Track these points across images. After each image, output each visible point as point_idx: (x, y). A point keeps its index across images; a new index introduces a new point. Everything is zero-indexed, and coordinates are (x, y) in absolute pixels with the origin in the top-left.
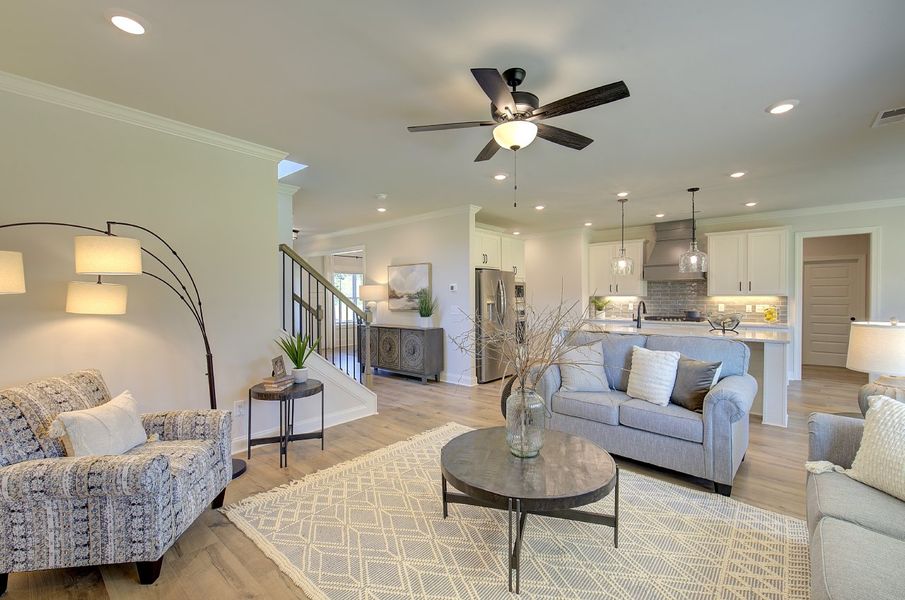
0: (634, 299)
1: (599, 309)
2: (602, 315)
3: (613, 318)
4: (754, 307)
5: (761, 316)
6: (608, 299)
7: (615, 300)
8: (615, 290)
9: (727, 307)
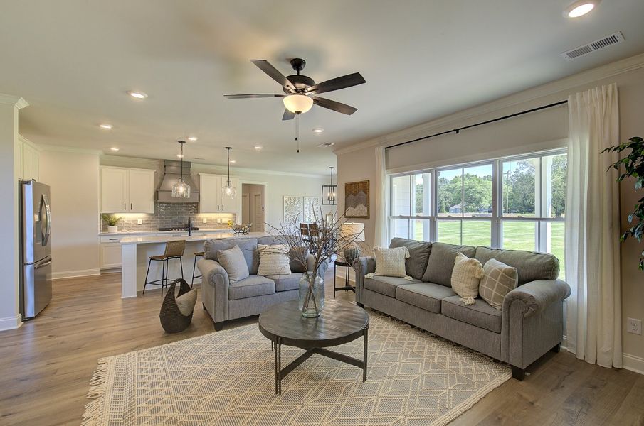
0: (142, 216)
1: (112, 224)
2: (115, 230)
3: (125, 231)
4: (221, 220)
5: (225, 224)
6: (117, 216)
7: (127, 217)
8: (129, 208)
9: (208, 220)
